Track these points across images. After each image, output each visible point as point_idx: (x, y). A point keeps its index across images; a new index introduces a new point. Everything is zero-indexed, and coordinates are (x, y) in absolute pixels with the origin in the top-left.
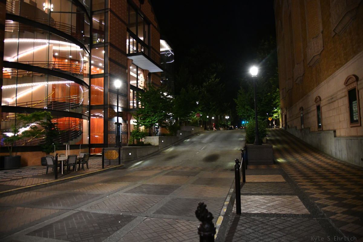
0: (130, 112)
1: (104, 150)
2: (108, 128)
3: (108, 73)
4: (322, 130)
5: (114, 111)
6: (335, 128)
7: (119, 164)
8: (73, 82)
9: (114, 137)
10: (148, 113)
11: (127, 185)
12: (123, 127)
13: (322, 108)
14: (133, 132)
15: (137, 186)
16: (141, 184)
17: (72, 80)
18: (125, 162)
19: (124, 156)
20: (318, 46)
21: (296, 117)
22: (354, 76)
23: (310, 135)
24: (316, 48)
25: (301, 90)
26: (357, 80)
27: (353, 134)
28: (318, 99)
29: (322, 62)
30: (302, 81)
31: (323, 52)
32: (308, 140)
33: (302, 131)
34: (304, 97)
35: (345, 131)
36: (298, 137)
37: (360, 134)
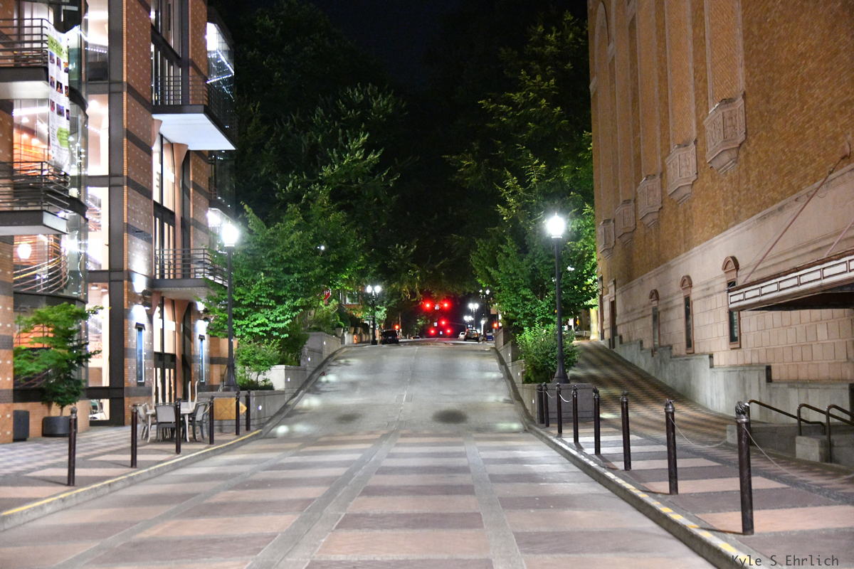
2: (123, 339)
3: (122, 175)
4: (694, 353)
6: (713, 350)
7: (248, 429)
9: (134, 368)
12: (147, 335)
13: (694, 303)
20: (688, 166)
21: (641, 315)
22: (734, 259)
23: (671, 365)
24: (684, 170)
25: (654, 245)
26: (737, 267)
27: (734, 362)
28: (687, 282)
29: (694, 204)
30: (657, 223)
31: (697, 186)
32: (667, 376)
33: (656, 353)
34: (661, 266)
35: (724, 355)
36: (646, 370)
37: (741, 362)
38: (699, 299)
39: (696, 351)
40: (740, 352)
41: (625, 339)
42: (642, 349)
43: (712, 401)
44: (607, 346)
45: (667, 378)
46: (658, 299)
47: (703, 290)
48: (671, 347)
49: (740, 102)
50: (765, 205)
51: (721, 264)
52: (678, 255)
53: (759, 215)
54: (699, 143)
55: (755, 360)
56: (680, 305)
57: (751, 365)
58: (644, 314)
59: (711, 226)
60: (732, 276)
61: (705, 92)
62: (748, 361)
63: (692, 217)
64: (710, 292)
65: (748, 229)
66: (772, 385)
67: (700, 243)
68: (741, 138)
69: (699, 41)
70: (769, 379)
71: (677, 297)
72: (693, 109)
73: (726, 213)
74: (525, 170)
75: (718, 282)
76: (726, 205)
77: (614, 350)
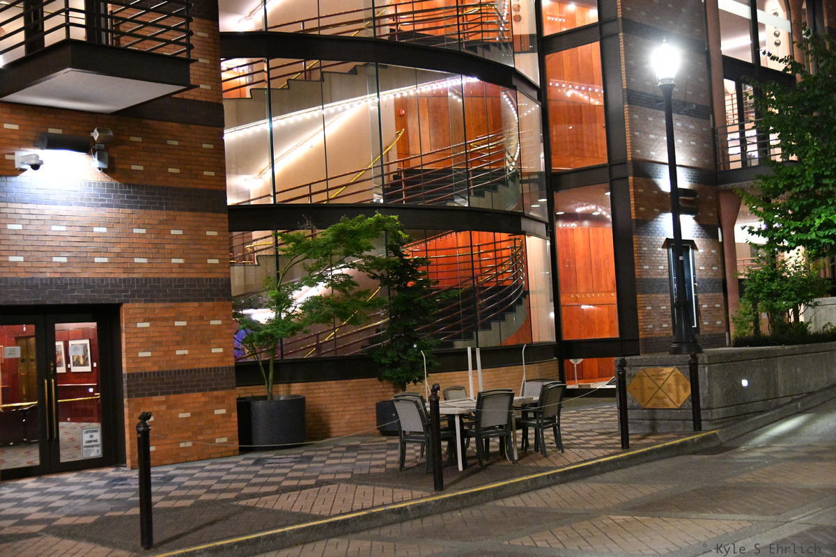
0: (730, 186)
1: (622, 365)
2: (633, 265)
3: (616, 19)
5: (656, 187)
7: (697, 427)
8: (474, 80)
9: (666, 307)
10: (818, 185)
11: (737, 526)
12: (705, 257)
14: (752, 280)
15: (786, 532)
16: (808, 527)
17: (468, 74)
18: (724, 422)
19: (717, 391)
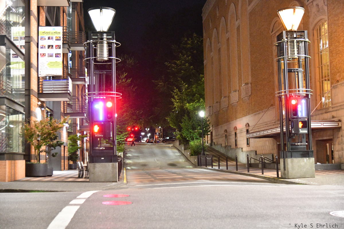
6: (242, 147)
13: (237, 134)
20: (236, 97)
21: (221, 137)
22: (248, 124)
23: (230, 151)
24: (235, 98)
25: (226, 116)
26: (249, 126)
27: (248, 150)
28: (236, 128)
29: (238, 107)
30: (227, 110)
31: (239, 102)
32: (229, 154)
33: (226, 148)
34: (228, 123)
35: (245, 148)
36: (223, 153)
37: (250, 150)
38: (239, 133)
39: (238, 147)
40: (249, 147)
41: (216, 143)
42: (222, 147)
43: (242, 160)
44: (210, 146)
45: (230, 155)
46: (227, 132)
47: (240, 131)
48: (231, 146)
49: (250, 85)
50: (255, 112)
51: (245, 124)
52: (233, 120)
53: (254, 114)
54: (239, 91)
55: (253, 149)
56: (233, 134)
57: (252, 151)
58: (222, 136)
59: (242, 114)
60: (248, 128)
61: (241, 78)
62: (251, 150)
63: (237, 111)
64: (242, 132)
65: (252, 117)
66: (257, 155)
67: (239, 118)
68: (250, 94)
69: (239, 64)
70: (256, 154)
71: (233, 132)
72: (238, 82)
73: (246, 111)
74: (180, 86)
75: (244, 129)
76: (246, 109)
77: (212, 147)
